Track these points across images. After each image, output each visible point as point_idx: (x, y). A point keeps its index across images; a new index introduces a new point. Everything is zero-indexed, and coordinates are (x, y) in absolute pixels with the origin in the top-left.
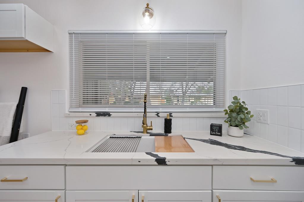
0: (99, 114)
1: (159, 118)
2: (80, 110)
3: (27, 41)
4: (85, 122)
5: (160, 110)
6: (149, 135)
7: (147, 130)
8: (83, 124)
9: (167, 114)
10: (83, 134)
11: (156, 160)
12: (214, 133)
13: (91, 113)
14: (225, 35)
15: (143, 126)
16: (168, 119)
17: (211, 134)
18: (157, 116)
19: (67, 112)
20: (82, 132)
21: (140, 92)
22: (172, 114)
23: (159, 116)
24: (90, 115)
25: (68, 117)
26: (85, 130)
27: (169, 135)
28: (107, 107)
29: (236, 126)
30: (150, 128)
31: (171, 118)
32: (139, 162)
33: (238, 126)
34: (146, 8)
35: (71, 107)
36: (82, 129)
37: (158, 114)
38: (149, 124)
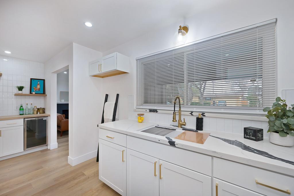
0: (151, 111)
1: (192, 117)
2: (141, 107)
3: (117, 70)
4: (143, 115)
5: (194, 110)
6: (182, 129)
7: (181, 125)
8: (141, 116)
9: (199, 114)
10: (141, 122)
11: (169, 142)
12: (248, 136)
13: (146, 110)
14: (276, 24)
15: (173, 120)
16: (199, 118)
17: (245, 138)
18: (191, 115)
19: (135, 108)
20: (140, 121)
21: (213, 92)
22: (204, 114)
23: (193, 115)
24: (146, 111)
25: (135, 111)
26: (142, 120)
27: (199, 131)
28: (155, 106)
29: (277, 132)
30: (183, 124)
31: (203, 117)
32: (159, 141)
33: (278, 133)
34: (179, 30)
35: (137, 105)
36: (141, 119)
37: (191, 113)
38: (183, 121)
